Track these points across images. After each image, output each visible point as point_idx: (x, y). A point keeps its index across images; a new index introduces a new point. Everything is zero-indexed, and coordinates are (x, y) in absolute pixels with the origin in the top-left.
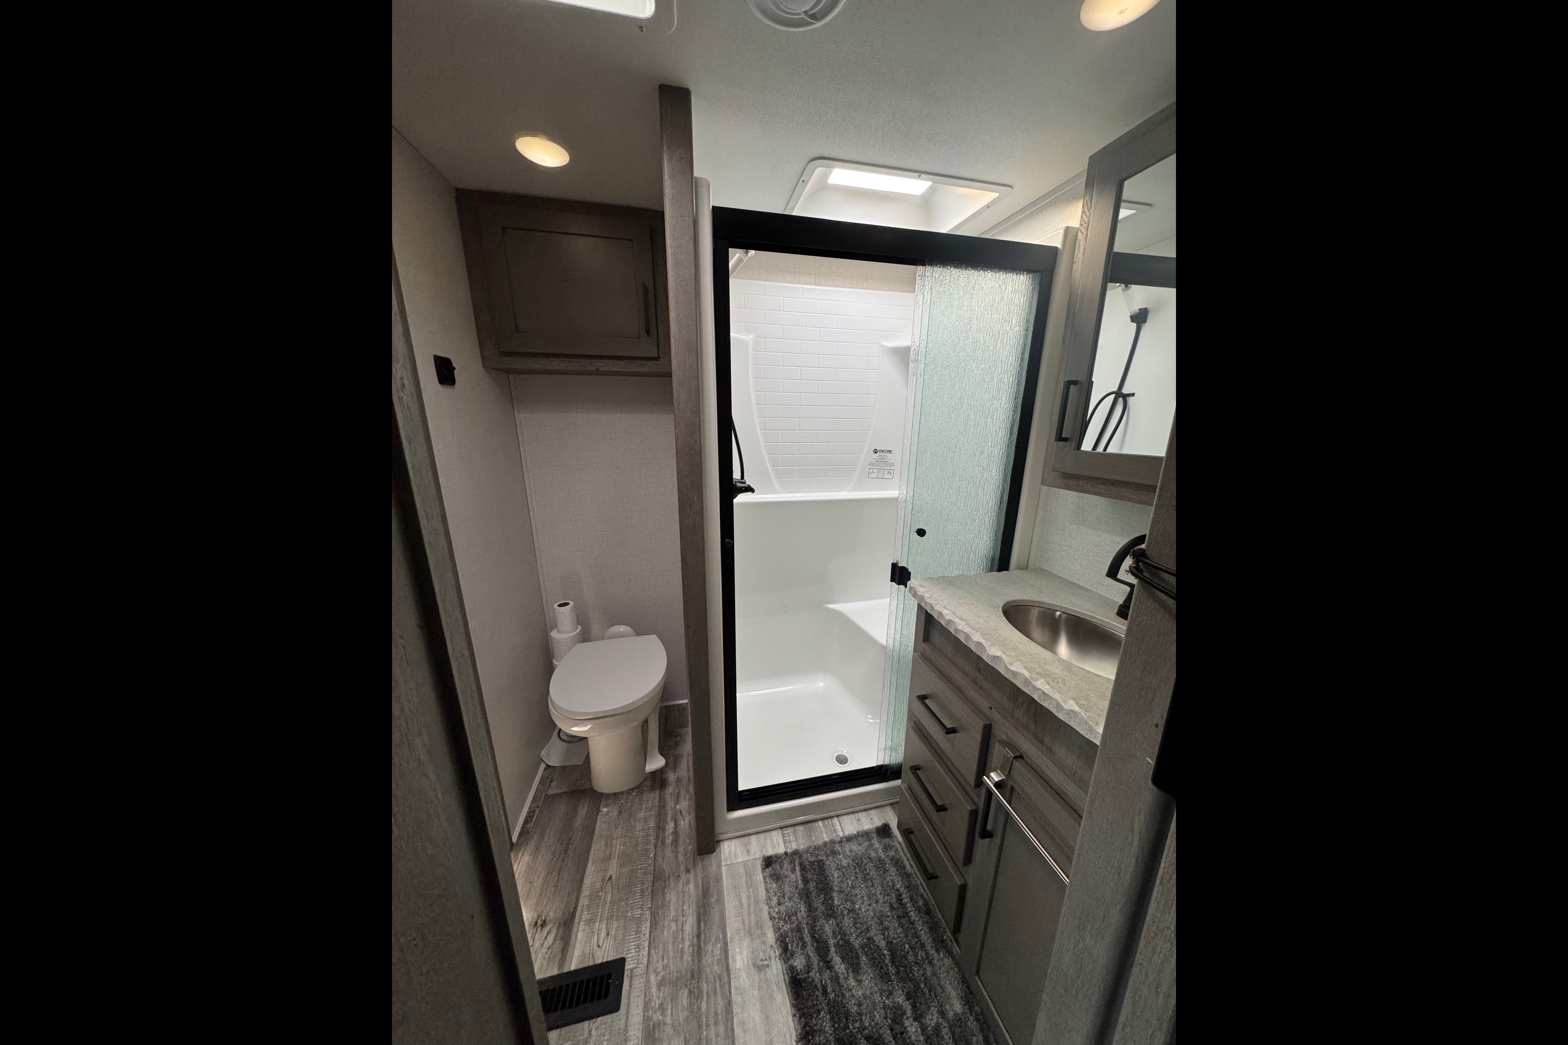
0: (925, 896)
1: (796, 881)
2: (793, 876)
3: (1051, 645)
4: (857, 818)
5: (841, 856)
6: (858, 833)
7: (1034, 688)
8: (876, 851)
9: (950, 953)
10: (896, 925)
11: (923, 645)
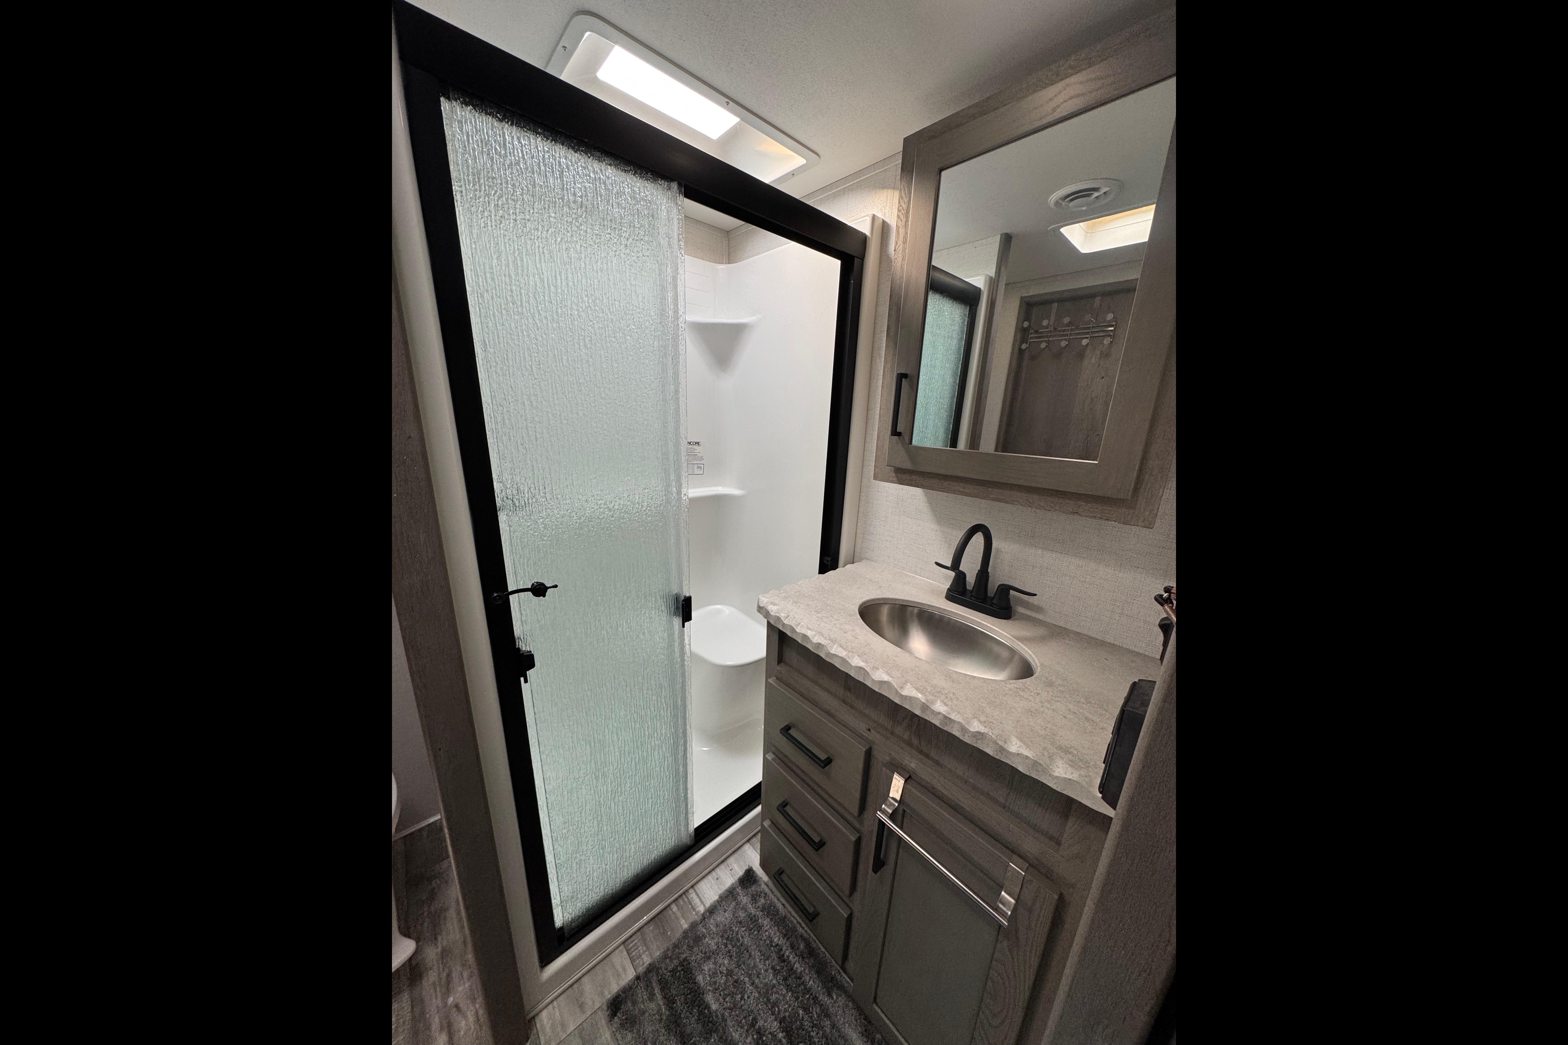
0: (805, 935)
1: (659, 1010)
2: (653, 1005)
3: (900, 639)
4: (716, 876)
5: (707, 939)
6: (720, 897)
7: (933, 712)
8: (745, 909)
9: (841, 988)
10: (784, 991)
11: (778, 668)
